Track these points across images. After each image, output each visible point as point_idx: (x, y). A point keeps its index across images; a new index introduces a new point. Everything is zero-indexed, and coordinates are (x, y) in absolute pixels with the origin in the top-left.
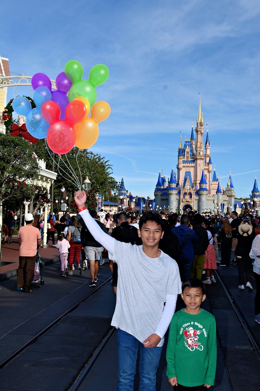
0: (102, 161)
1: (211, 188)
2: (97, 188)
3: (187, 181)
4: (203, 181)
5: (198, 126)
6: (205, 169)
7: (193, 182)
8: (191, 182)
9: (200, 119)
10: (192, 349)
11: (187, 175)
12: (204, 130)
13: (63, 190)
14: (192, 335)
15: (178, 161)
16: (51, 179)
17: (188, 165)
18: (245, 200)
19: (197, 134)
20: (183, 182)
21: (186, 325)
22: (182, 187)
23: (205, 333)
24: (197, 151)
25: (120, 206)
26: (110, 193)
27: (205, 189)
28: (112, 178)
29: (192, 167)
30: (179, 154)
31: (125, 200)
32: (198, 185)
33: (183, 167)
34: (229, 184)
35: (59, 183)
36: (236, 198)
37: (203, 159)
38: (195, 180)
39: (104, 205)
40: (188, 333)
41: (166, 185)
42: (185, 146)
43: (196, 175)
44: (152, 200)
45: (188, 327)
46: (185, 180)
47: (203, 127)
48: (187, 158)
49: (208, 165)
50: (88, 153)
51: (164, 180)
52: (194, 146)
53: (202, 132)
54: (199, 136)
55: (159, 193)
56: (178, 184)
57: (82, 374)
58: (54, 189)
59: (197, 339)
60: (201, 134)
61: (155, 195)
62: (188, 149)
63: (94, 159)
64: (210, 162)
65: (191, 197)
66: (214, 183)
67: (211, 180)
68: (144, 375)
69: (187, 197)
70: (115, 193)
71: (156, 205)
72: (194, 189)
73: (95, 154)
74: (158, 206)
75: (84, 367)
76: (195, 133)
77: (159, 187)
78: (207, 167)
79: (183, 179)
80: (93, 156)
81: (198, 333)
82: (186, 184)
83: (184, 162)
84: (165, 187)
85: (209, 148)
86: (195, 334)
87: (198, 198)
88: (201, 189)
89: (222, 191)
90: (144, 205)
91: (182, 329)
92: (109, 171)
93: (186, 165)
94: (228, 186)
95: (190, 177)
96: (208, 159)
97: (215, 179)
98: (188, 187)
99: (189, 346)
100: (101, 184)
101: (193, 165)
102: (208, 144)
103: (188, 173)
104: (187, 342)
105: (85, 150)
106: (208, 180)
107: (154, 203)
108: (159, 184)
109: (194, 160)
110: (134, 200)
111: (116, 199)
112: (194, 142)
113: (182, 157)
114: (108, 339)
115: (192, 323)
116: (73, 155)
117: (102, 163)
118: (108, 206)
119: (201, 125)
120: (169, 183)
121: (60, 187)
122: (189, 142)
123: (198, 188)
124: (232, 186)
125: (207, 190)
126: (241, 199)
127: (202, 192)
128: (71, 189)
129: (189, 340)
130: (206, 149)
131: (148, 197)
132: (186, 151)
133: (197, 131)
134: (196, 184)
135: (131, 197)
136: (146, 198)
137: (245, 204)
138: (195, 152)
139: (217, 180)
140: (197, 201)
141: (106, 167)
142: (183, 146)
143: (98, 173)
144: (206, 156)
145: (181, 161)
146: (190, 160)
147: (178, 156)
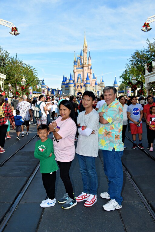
0: (31, 68)
1: (92, 82)
2: (30, 84)
3: (79, 79)
4: (87, 79)
5: (84, 48)
6: (88, 72)
7: (82, 79)
8: (81, 80)
9: (85, 44)
12: (87, 50)
13: (10, 85)
15: (74, 68)
16: (3, 79)
17: (79, 70)
19: (84, 53)
20: (77, 80)
22: (76, 82)
24: (84, 62)
25: (43, 94)
26: (36, 87)
27: (89, 83)
28: (37, 78)
29: (81, 71)
30: (74, 64)
31: (45, 90)
32: (85, 81)
33: (77, 71)
34: (102, 80)
35: (7, 81)
37: (87, 67)
38: (83, 79)
39: (34, 94)
41: (68, 81)
43: (84, 76)
44: (60, 90)
46: (78, 78)
47: (87, 49)
48: (79, 66)
49: (90, 69)
51: (66, 79)
52: (82, 60)
53: (87, 51)
54: (85, 53)
55: (64, 86)
56: (74, 81)
58: (5, 85)
61: (62, 87)
62: (79, 61)
63: (27, 67)
65: (81, 88)
66: (93, 80)
67: (92, 78)
69: (79, 88)
70: (39, 87)
71: (62, 93)
72: (83, 83)
73: (27, 65)
74: (63, 93)
76: (82, 52)
77: (64, 83)
78: (89, 71)
80: (26, 65)
82: (79, 81)
83: (77, 68)
84: (67, 83)
87: (85, 88)
88: (87, 83)
89: (98, 84)
90: (56, 93)
92: (36, 74)
93: (78, 70)
94: (101, 81)
95: (81, 77)
96: (90, 67)
97: (94, 78)
98: (79, 82)
100: (31, 82)
101: (82, 70)
102: (90, 58)
103: (79, 75)
105: (21, 62)
106: (90, 78)
107: (61, 92)
108: (63, 81)
109: (83, 67)
110: (50, 90)
111: (40, 90)
112: (82, 57)
113: (76, 66)
116: (14, 65)
117: (31, 70)
118: (35, 94)
119: (86, 48)
120: (69, 80)
121: (8, 84)
122: (79, 57)
123: (85, 83)
124: (103, 81)
127: (87, 85)
128: (14, 85)
130: (89, 61)
132: (78, 62)
133: (84, 51)
134: (84, 80)
135: (48, 89)
136: (57, 89)
138: (83, 63)
139: (95, 78)
140: (84, 90)
141: (34, 72)
142: (76, 59)
143: (29, 75)
144: (89, 65)
145: (75, 68)
146: (80, 67)
147: (74, 65)
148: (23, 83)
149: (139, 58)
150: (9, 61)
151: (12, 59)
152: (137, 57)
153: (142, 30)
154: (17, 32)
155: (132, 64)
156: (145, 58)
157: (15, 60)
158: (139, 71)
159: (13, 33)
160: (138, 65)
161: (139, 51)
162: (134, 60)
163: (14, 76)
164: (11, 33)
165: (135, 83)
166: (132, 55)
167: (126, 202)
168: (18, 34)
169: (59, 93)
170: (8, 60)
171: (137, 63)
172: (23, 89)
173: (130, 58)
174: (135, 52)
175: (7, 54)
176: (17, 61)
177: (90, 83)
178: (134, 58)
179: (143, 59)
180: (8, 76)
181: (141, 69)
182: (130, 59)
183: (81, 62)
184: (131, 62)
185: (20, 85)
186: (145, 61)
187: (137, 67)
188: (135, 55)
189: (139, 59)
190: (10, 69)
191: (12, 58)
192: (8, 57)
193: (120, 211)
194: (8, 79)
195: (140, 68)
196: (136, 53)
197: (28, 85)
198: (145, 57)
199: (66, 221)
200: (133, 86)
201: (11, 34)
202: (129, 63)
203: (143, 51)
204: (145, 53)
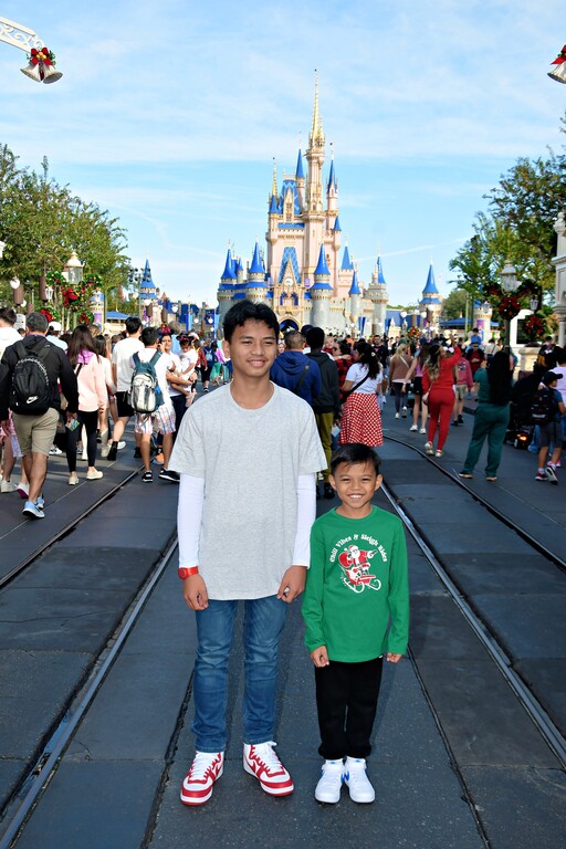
1: (339, 283)
2: (98, 279)
3: (287, 270)
4: (320, 270)
5: (311, 146)
6: (326, 243)
7: (300, 271)
8: (296, 271)
9: (316, 130)
10: (359, 588)
11: (287, 255)
13: (15, 284)
14: (357, 562)
15: (269, 223)
17: (291, 233)
18: (407, 310)
19: (310, 165)
20: (279, 271)
21: (343, 542)
22: (278, 281)
23: (384, 555)
24: (308, 202)
26: (120, 293)
27: (327, 286)
28: (126, 258)
29: (298, 237)
30: (270, 208)
31: (155, 309)
32: (311, 277)
33: (279, 237)
34: (376, 276)
35: (7, 266)
36: (388, 307)
37: (321, 221)
38: (306, 267)
39: (109, 321)
40: (348, 559)
41: (243, 276)
42: (284, 190)
43: (308, 255)
44: (212, 311)
45: (347, 545)
46: (284, 266)
47: (322, 149)
48: (289, 217)
49: (333, 231)
50: (70, 200)
51: (237, 267)
52: (303, 192)
53: (321, 159)
54: (315, 168)
55: (229, 294)
56: (268, 275)
57: (104, 661)
59: (367, 568)
60: (319, 164)
61: (220, 299)
62: (290, 198)
64: (336, 228)
65: (296, 303)
66: (344, 272)
67: (339, 265)
68: (253, 647)
69: (288, 303)
70: (130, 295)
72: (302, 285)
73: (87, 204)
75: (106, 647)
76: (305, 162)
77: (228, 282)
78: (330, 239)
79: (280, 265)
80: (81, 207)
81: (369, 555)
82: (286, 275)
83: (281, 226)
84: (241, 282)
85: (335, 195)
86: (363, 559)
87: (310, 305)
88: (317, 285)
89: (361, 290)
90: (196, 321)
91: (335, 551)
92: (120, 242)
93: (287, 233)
94: (373, 278)
95: (295, 259)
96: (332, 221)
97: (347, 265)
98: (289, 280)
99: (353, 583)
100: (101, 273)
101: (300, 233)
102: (332, 187)
103: (289, 251)
104: (348, 575)
105: (64, 194)
106: (332, 266)
107: (216, 317)
108: (226, 275)
109: (304, 223)
110: (175, 309)
111: (133, 307)
112: (303, 183)
113: (276, 216)
114: (152, 590)
115: (356, 536)
116: (35, 202)
117: (103, 225)
118: (116, 321)
119: (319, 145)
120: (250, 272)
121: (9, 277)
122: (292, 182)
123: (312, 283)
124: (381, 280)
125: (330, 288)
126: (400, 307)
127: (319, 293)
128: (34, 283)
129: (351, 572)
130: (328, 198)
131: (204, 303)
132: (286, 202)
133: (310, 159)
134: (306, 274)
135: (167, 304)
136: (200, 306)
137: (409, 318)
138: (305, 204)
139: (351, 267)
140: (308, 312)
141: (113, 234)
142: (280, 191)
143: (94, 246)
144: (328, 213)
145: (275, 223)
146: (294, 221)
147: (269, 213)
148: (70, 278)
149: (529, 191)
150: (17, 186)
151: (27, 178)
152: (524, 186)
153: (550, 75)
154: (50, 71)
155: (503, 214)
156: (554, 192)
157: (39, 183)
158: (529, 244)
159: (35, 71)
160: (526, 218)
161: (531, 163)
162: (512, 198)
163: (33, 249)
164: (30, 71)
165: (511, 289)
166: (502, 176)
167: (499, 766)
168: (54, 77)
169: (207, 323)
170: (12, 182)
171: (522, 211)
172: (70, 299)
173: (494, 190)
174: (516, 164)
175: (8, 157)
176: (45, 188)
177: (332, 285)
178: (509, 189)
179: (544, 195)
180: (11, 247)
181: (536, 233)
182: (492, 194)
183: (298, 202)
184: (496, 206)
185: (57, 281)
186: (553, 203)
187: (521, 228)
188: (516, 176)
189: (531, 195)
190: (20, 218)
191: (29, 173)
192: (11, 169)
193: (477, 807)
194: (12, 259)
195: (534, 231)
196: (519, 169)
197: (90, 283)
198: (554, 186)
199: (257, 841)
200: (505, 300)
201: (30, 75)
202: (489, 209)
203: (548, 164)
204: (554, 171)
